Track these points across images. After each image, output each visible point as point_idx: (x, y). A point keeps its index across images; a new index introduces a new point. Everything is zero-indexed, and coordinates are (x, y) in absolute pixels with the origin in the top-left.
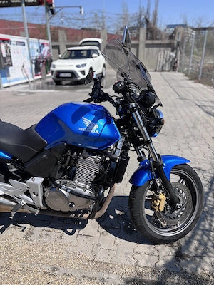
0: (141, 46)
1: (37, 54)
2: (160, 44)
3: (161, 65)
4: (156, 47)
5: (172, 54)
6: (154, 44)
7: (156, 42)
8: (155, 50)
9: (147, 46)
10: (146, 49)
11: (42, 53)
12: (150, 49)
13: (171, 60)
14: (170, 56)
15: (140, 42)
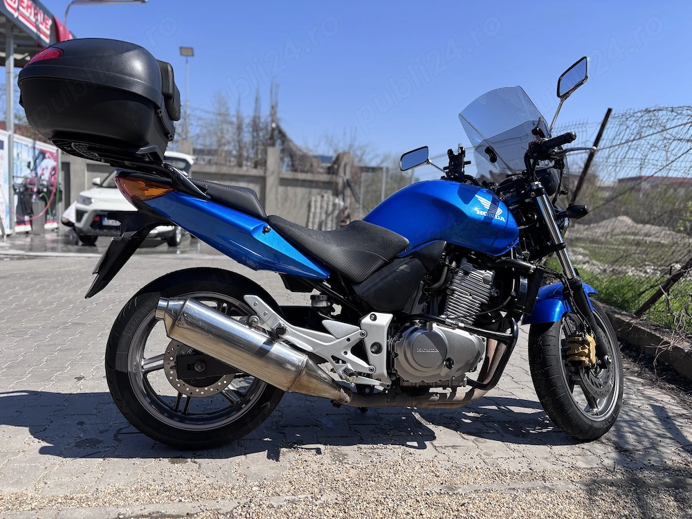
0: (271, 181)
1: (27, 172)
2: (311, 182)
3: (317, 221)
4: (302, 186)
5: (337, 201)
6: (297, 180)
7: (301, 176)
8: (300, 191)
9: (284, 182)
10: (281, 189)
11: (39, 171)
12: (290, 189)
13: (336, 212)
14: (334, 205)
15: (268, 173)
